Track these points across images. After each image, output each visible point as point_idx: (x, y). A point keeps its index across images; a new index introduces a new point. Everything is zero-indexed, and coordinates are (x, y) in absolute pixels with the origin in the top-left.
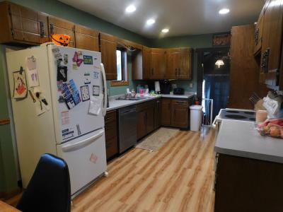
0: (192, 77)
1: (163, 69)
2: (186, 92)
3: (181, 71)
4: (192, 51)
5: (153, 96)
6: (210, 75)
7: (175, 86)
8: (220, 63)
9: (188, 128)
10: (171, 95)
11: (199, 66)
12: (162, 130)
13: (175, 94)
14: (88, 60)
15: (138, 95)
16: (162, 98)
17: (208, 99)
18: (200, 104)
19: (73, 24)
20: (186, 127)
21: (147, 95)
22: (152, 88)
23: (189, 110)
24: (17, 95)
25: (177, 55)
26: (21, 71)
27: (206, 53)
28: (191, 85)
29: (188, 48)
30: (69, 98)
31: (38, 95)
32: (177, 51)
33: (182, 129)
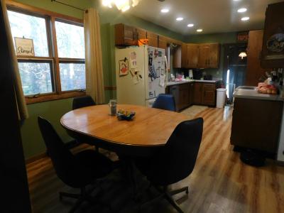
0: (219, 66)
1: (196, 60)
2: (213, 78)
3: (211, 62)
4: (220, 46)
5: (188, 80)
6: (234, 65)
7: (204, 73)
8: (243, 55)
9: (215, 106)
10: (202, 80)
11: (225, 57)
12: (194, 107)
13: (204, 79)
14: (159, 54)
15: (177, 80)
16: (194, 82)
17: (232, 84)
18: (225, 88)
19: (145, 31)
20: (214, 105)
21: (184, 80)
22: (186, 75)
23: (216, 92)
24: (122, 74)
25: (207, 49)
26: (126, 59)
27: (230, 47)
28: (218, 73)
29: (217, 43)
30: (152, 75)
31: (136, 73)
32: (207, 46)
33: (210, 106)
